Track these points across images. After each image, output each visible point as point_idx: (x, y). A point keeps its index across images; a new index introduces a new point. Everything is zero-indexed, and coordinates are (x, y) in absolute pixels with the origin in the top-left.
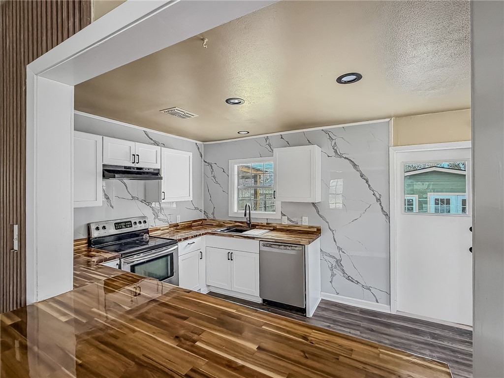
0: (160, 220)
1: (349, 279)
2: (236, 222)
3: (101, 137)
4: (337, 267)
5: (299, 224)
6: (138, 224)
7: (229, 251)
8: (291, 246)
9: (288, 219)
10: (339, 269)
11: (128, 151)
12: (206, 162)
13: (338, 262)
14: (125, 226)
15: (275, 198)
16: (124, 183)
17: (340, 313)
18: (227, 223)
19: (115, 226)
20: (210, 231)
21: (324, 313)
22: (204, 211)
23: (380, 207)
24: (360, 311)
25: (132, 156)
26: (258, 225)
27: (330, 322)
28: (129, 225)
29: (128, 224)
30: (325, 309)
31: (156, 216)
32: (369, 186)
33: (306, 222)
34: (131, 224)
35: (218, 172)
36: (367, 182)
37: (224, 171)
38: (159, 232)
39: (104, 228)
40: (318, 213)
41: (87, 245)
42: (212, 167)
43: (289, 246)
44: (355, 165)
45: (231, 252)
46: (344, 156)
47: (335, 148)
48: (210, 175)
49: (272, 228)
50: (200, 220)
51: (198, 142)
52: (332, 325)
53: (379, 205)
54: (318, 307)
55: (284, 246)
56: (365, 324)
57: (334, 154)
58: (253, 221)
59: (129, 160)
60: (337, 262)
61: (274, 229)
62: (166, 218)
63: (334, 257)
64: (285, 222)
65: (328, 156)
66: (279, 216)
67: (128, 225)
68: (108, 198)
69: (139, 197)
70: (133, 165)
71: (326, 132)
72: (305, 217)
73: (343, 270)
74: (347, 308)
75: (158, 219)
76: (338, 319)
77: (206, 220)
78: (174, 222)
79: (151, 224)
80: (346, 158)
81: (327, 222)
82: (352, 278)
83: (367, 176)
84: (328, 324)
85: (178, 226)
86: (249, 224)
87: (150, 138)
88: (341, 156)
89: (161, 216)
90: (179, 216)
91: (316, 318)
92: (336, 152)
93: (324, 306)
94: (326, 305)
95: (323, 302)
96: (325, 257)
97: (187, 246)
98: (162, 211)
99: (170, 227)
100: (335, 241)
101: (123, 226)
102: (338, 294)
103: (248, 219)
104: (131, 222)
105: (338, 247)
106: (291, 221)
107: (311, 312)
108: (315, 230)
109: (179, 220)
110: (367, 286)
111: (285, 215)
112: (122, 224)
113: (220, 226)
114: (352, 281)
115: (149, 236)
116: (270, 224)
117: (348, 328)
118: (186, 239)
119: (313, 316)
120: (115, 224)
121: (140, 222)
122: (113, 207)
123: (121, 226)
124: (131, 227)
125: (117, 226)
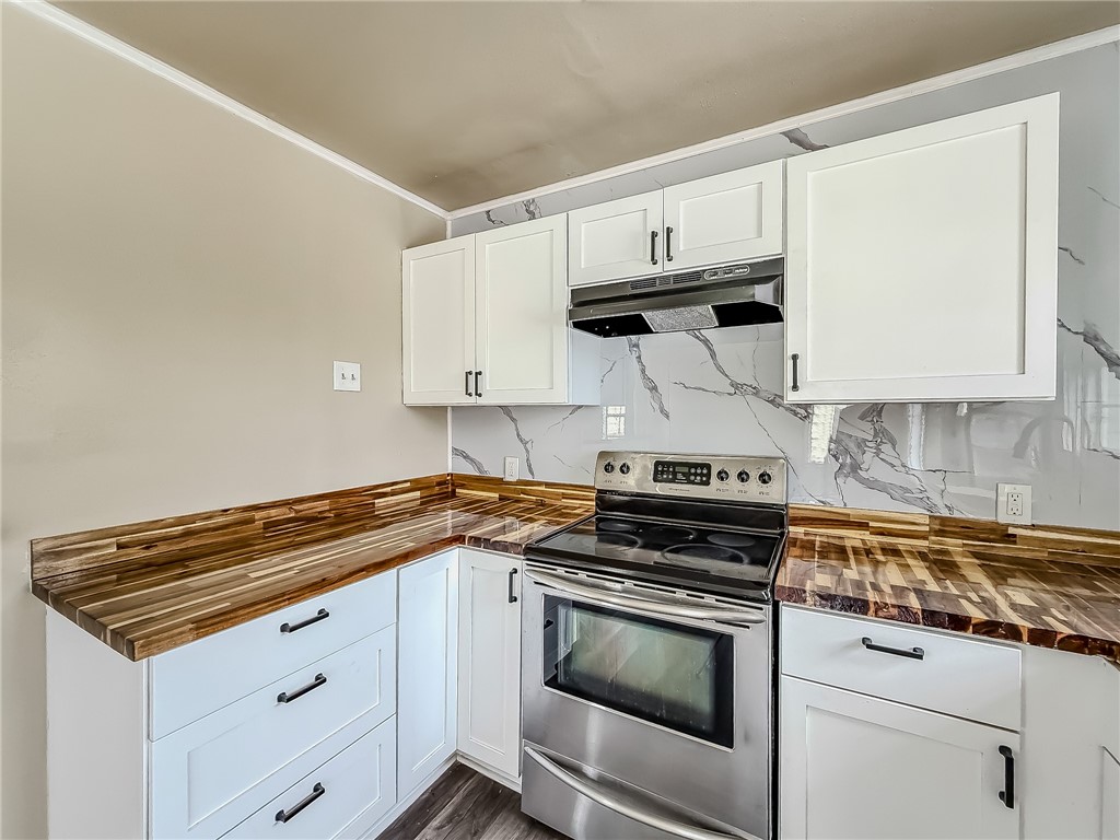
0: (871, 484)
6: (733, 479)
14: (688, 475)
19: (656, 472)
28: (702, 475)
29: (698, 471)
34: (709, 475)
39: (624, 469)
67: (696, 474)
68: (656, 388)
69: (763, 386)
75: (863, 481)
89: (878, 471)
98: (886, 448)
99: (939, 533)
101: (680, 476)
104: (708, 467)
112: (677, 469)
120: (657, 464)
121: (743, 477)
122: (668, 417)
123: (675, 473)
124: (707, 483)
125: (662, 472)
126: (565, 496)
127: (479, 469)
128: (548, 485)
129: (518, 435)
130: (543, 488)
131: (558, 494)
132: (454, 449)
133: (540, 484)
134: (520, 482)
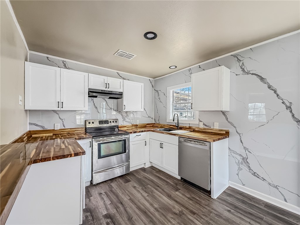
0: (126, 122)
1: (255, 175)
2: (170, 125)
3: (88, 74)
4: (244, 163)
5: (212, 127)
7: (161, 142)
8: (200, 142)
9: (204, 124)
10: (245, 165)
11: (103, 82)
12: (155, 90)
13: (245, 160)
14: (105, 123)
15: (192, 108)
16: (105, 100)
17: (243, 202)
18: (165, 126)
19: (99, 123)
20: (152, 130)
21: (228, 198)
22: (154, 119)
23: (290, 114)
24: (265, 205)
25: (105, 84)
26: (183, 128)
27: (231, 207)
28: (107, 122)
29: (106, 122)
30: (229, 195)
31: (124, 119)
32: (278, 95)
33: (216, 127)
35: (161, 95)
36: (275, 92)
37: (164, 95)
38: (125, 128)
39: (93, 123)
40: (227, 120)
41: (85, 131)
42: (158, 93)
43: (198, 142)
44: (262, 79)
45: (162, 143)
46: (251, 72)
47: (243, 67)
48: (157, 98)
49: (192, 130)
50: (151, 124)
51: (150, 79)
52: (232, 211)
53: (289, 112)
54: (224, 192)
55: (194, 141)
56: (269, 219)
57: (242, 72)
58: (180, 125)
59: (103, 86)
60: (243, 159)
61: (194, 131)
62: (130, 121)
63: (240, 155)
64: (202, 126)
65: (236, 75)
66: (197, 122)
68: (97, 108)
69: (114, 108)
70: (106, 89)
71: (234, 56)
72: (216, 123)
73: (249, 167)
74: (251, 199)
76: (240, 207)
77: (155, 124)
78: (135, 124)
79: (120, 123)
80: (253, 74)
81: (235, 127)
82: (257, 174)
83: (275, 86)
84: (229, 209)
85: (137, 126)
86: (177, 126)
87: (120, 77)
88: (248, 73)
89: (127, 120)
90: (138, 120)
91: (219, 201)
92: (243, 70)
93: (229, 192)
94: (231, 192)
95: (229, 188)
96: (232, 154)
97: (136, 136)
98: (128, 117)
99: (132, 126)
100: (241, 142)
102: (244, 185)
103: (177, 124)
104: (108, 121)
105: (244, 148)
106: (206, 125)
107: (215, 195)
108: (224, 132)
109: (138, 123)
110: (273, 185)
111: (201, 121)
113: (161, 127)
114: (258, 177)
115: (118, 130)
116: (191, 127)
117: (249, 218)
118: (135, 132)
119: (218, 198)
120: (99, 121)
121: (113, 122)
122: (99, 113)
123: (103, 123)
124: (108, 124)
125: (100, 123)
126: (75, 131)
127: (42, 128)
128: (70, 129)
129: (60, 118)
130: (69, 130)
131: (74, 130)
132: (30, 123)
133: (68, 129)
134: (60, 130)
